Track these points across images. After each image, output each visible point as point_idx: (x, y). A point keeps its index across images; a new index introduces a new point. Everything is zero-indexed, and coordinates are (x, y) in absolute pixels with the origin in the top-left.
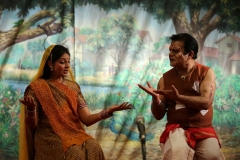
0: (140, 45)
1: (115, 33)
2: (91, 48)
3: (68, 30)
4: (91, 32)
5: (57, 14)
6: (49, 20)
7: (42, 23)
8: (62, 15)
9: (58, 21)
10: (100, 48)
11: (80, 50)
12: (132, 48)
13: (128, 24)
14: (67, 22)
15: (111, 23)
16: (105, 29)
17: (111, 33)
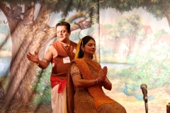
0: (145, 36)
1: (127, 27)
2: (111, 38)
3: (95, 26)
4: (110, 27)
5: (88, 15)
6: (82, 19)
7: (77, 21)
8: (91, 15)
9: (88, 20)
10: (117, 37)
11: (103, 39)
12: (139, 38)
13: (136, 21)
14: (94, 20)
15: (124, 20)
16: (120, 25)
17: (124, 27)
